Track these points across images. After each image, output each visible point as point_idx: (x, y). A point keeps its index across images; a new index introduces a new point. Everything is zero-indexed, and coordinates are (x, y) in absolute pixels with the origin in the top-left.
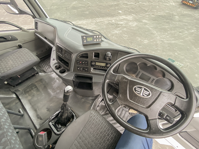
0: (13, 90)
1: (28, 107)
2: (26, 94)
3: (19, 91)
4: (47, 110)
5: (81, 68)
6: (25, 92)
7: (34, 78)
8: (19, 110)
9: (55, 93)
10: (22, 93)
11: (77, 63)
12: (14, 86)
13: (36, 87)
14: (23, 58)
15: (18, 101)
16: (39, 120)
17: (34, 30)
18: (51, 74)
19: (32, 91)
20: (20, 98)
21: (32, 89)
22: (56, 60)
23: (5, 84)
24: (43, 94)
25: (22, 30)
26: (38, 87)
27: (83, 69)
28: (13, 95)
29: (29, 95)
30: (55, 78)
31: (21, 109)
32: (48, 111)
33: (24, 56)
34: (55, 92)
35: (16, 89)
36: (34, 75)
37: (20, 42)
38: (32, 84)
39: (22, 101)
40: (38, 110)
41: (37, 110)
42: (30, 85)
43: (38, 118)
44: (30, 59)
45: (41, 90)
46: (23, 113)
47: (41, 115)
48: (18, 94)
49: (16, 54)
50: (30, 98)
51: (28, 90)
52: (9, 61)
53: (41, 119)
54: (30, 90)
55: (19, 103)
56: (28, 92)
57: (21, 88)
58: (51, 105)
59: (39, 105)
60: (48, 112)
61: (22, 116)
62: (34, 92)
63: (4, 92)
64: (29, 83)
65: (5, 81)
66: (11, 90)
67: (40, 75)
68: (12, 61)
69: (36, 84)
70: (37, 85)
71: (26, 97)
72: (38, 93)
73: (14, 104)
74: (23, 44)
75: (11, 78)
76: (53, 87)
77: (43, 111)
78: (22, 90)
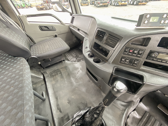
0: (42, 72)
1: (50, 92)
2: (51, 78)
3: (47, 73)
4: (68, 101)
5: (128, 60)
6: (51, 75)
7: (60, 64)
8: (43, 92)
9: (78, 84)
10: (48, 76)
11: (125, 51)
12: (44, 68)
13: (61, 73)
14: (57, 44)
15: (43, 83)
16: (59, 113)
17: (69, 25)
18: (74, 64)
19: (57, 76)
20: (46, 80)
21: (57, 74)
22: (88, 48)
23: (38, 64)
24: (66, 82)
25: (61, 23)
26: (62, 73)
27: (130, 62)
28: (42, 76)
29: (54, 80)
30: (79, 68)
31: (45, 92)
32: (68, 103)
33: (58, 43)
34: (77, 82)
35: (45, 71)
36: (61, 62)
37: (57, 33)
38: (58, 69)
39: (47, 84)
40: (60, 98)
41: (58, 98)
42: (56, 70)
43: (58, 109)
44: (63, 46)
45: (65, 77)
46: (45, 98)
47: (61, 106)
48: (45, 76)
49: (53, 41)
50: (54, 82)
51: (54, 74)
52: (46, 46)
53: (60, 111)
54: (55, 75)
55: (44, 85)
56: (53, 76)
57: (48, 71)
58: (73, 97)
59: (61, 93)
60: (69, 105)
61: (44, 100)
62: (58, 77)
63: (36, 72)
64: (55, 68)
65: (39, 61)
66: (41, 71)
67: (66, 62)
68: (48, 46)
69: (61, 70)
70: (62, 72)
71: (51, 81)
72: (61, 80)
73: (40, 85)
74: (58, 35)
75: (44, 60)
76: (77, 77)
77: (64, 102)
78: (49, 73)
